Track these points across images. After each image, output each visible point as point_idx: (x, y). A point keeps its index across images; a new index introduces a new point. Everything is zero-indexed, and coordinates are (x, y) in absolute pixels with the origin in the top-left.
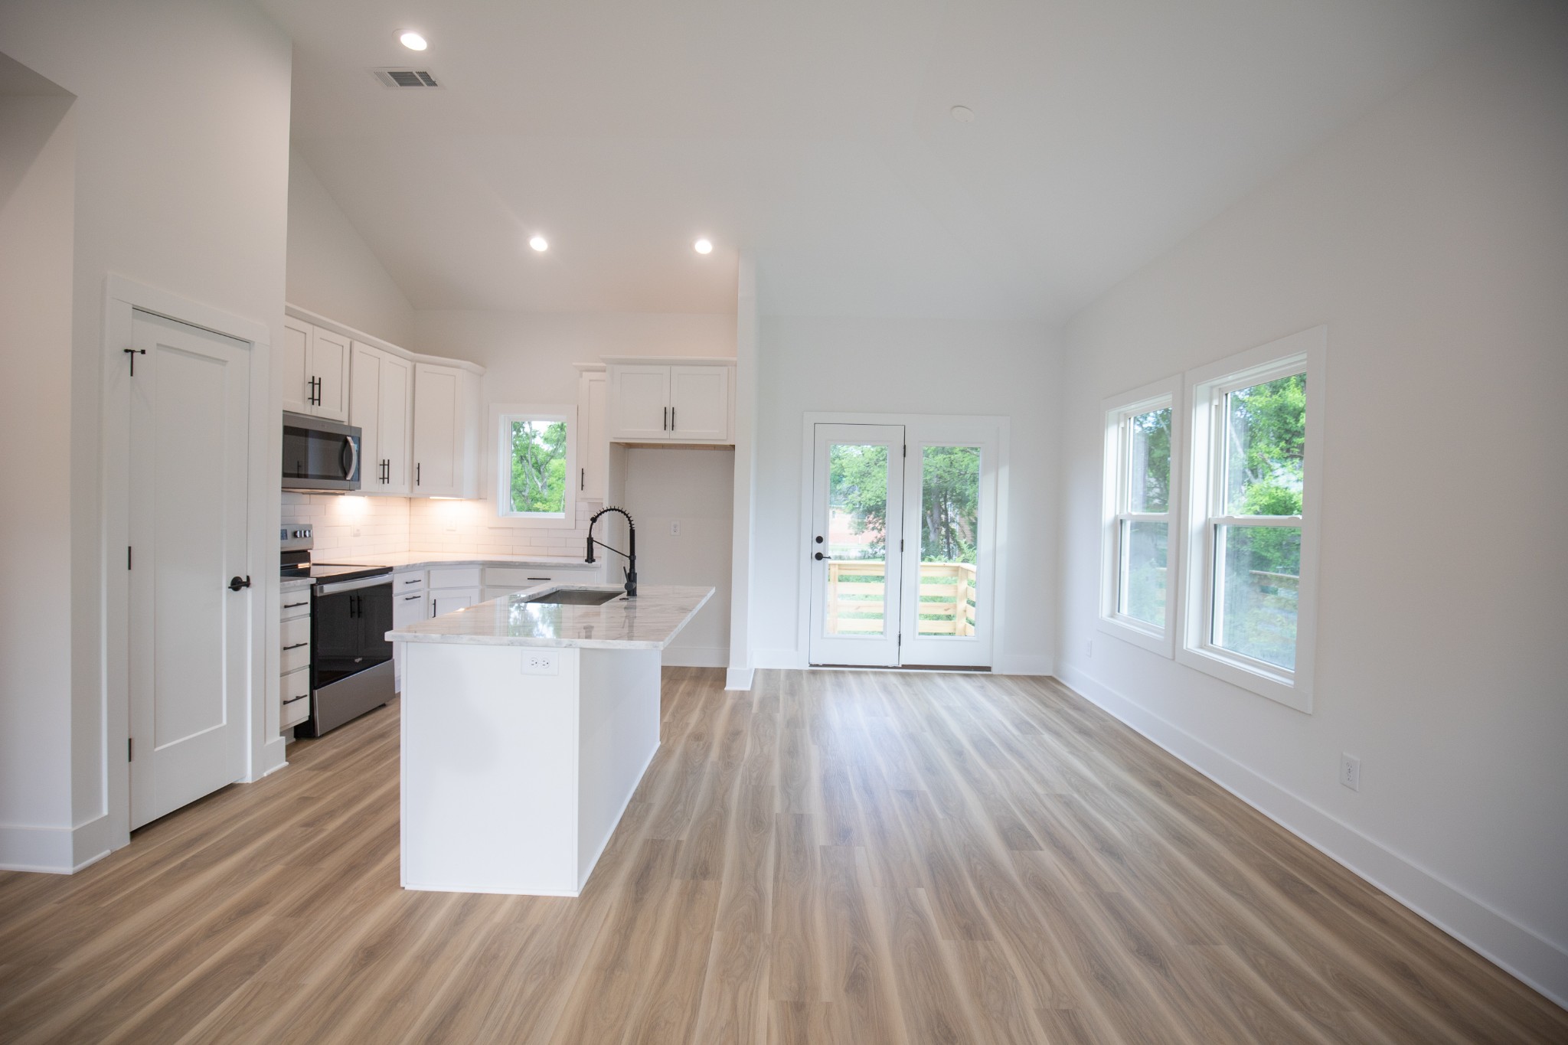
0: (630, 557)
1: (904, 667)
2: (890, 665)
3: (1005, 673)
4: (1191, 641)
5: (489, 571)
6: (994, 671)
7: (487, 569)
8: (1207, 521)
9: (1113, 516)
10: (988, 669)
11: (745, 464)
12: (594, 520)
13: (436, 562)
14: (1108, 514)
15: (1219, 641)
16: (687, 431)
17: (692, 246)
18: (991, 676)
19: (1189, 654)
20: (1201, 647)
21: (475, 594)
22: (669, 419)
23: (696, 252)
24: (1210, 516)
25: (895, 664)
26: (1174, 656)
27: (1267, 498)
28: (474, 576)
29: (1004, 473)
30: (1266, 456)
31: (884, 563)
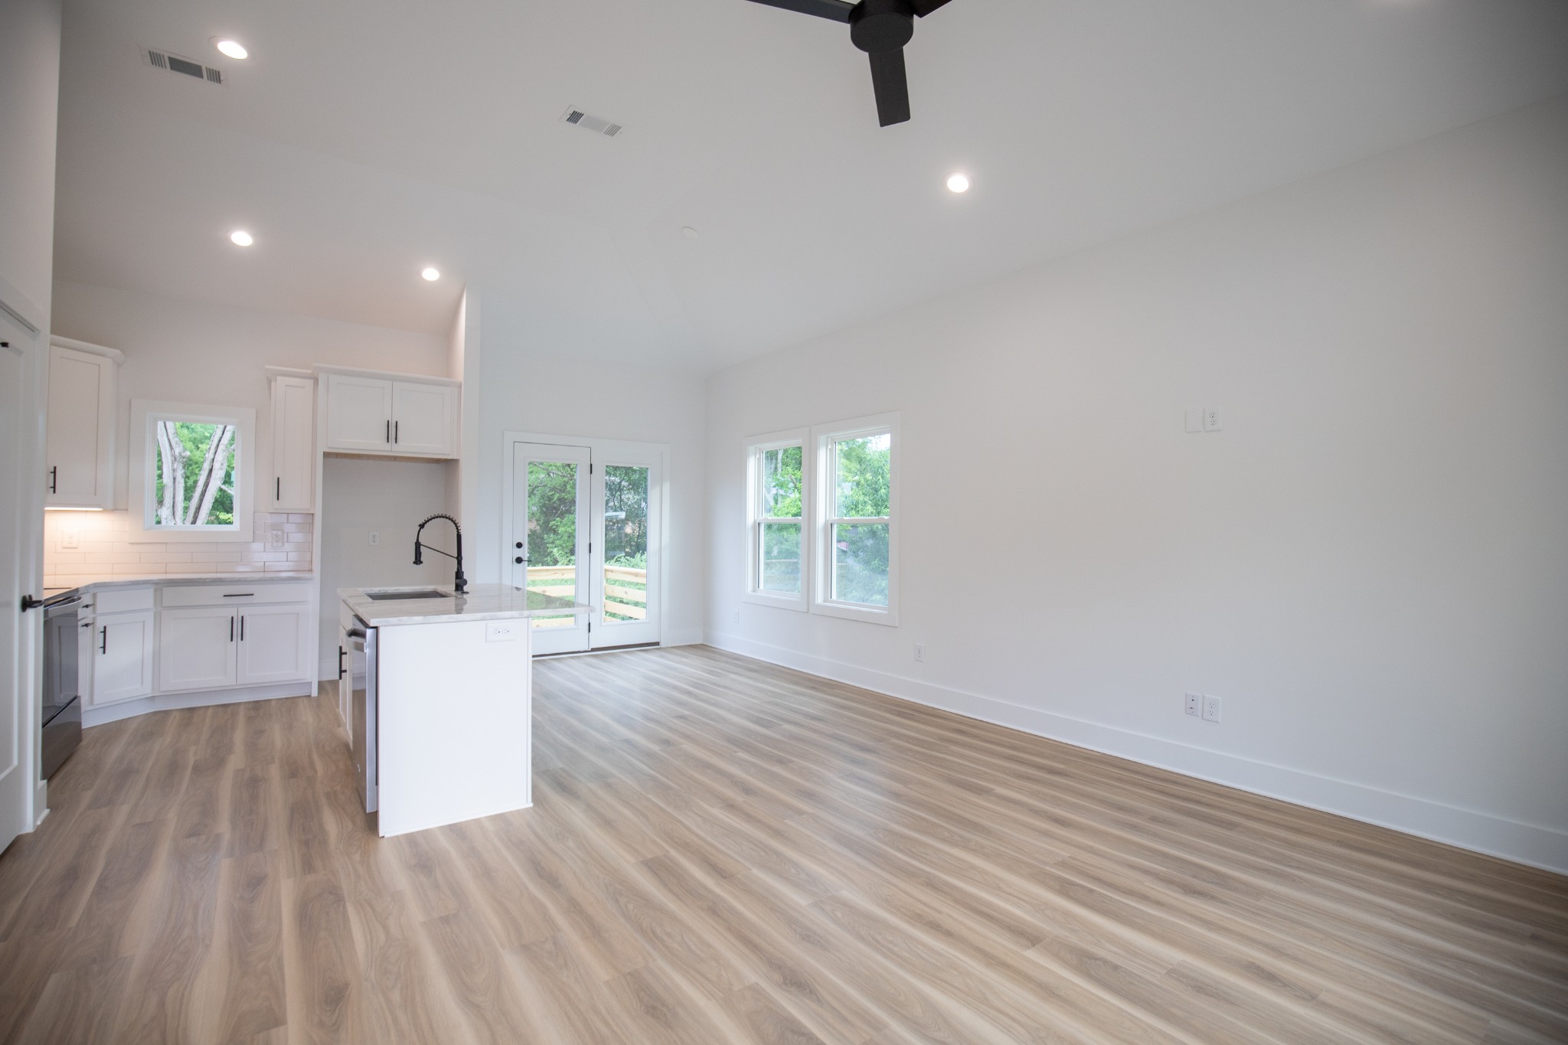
0: (457, 558)
1: (593, 650)
2: (582, 650)
3: (670, 646)
4: (819, 599)
5: (168, 591)
6: (662, 645)
7: (164, 588)
8: (826, 522)
9: (753, 520)
10: (657, 644)
11: (466, 476)
12: (422, 526)
13: (105, 583)
14: (750, 520)
15: (834, 597)
16: (410, 444)
17: (419, 274)
18: (660, 648)
19: (819, 606)
20: (825, 602)
21: (149, 618)
22: (392, 431)
23: (428, 281)
24: (828, 518)
25: (586, 649)
26: (808, 609)
27: (795, 509)
28: (147, 597)
29: (667, 487)
30: (793, 477)
31: (574, 567)
